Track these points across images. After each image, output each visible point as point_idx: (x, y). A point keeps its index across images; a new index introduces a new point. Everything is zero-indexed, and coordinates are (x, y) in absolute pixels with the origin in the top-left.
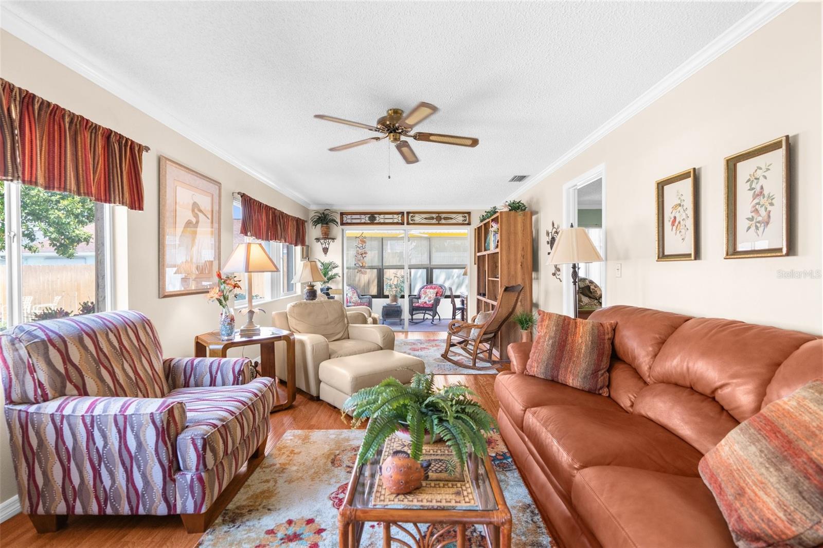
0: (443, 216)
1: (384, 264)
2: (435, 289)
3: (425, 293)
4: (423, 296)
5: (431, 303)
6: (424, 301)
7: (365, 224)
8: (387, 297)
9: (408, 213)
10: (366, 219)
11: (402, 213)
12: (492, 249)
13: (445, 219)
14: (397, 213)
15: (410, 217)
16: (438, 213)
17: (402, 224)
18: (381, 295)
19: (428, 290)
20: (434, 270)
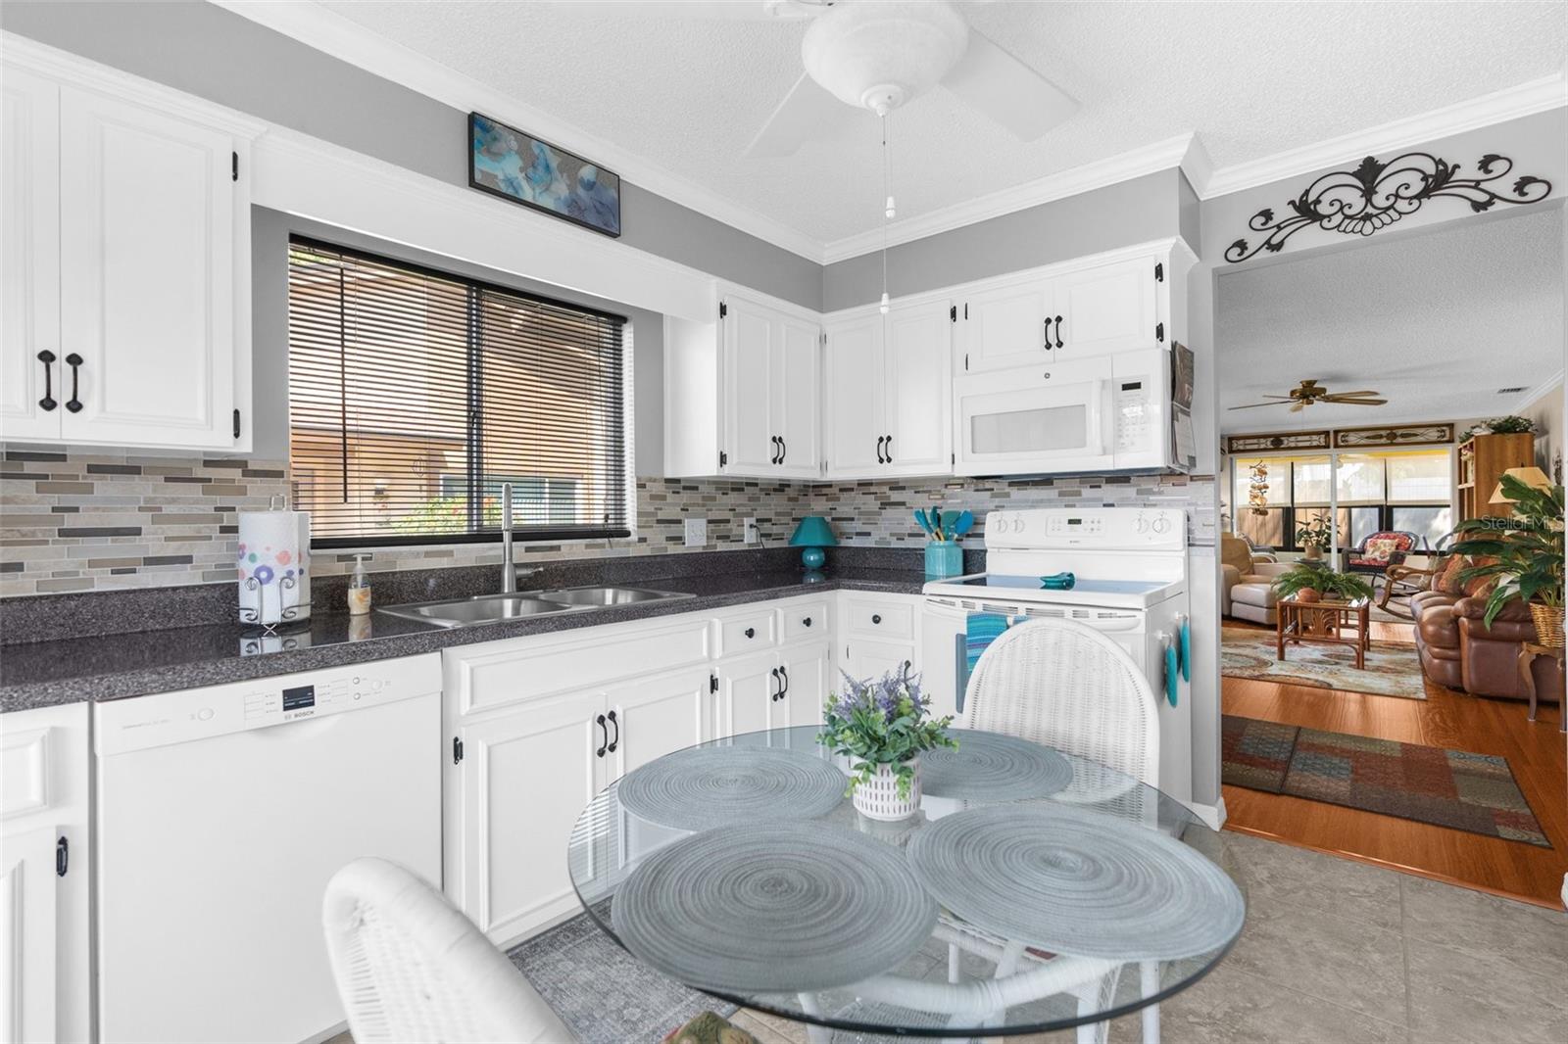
0: (1400, 432)
1: (1295, 501)
2: (1394, 538)
3: (1374, 545)
4: (1370, 549)
5: (1385, 560)
6: (1373, 556)
7: (1265, 450)
8: (1302, 550)
9: (1336, 432)
10: (1268, 443)
11: (1327, 433)
12: (1471, 483)
13: (1403, 436)
14: (1318, 433)
15: (1339, 437)
16: (1391, 428)
17: (1327, 447)
18: (1289, 545)
19: (1379, 541)
20: (1395, 509)
